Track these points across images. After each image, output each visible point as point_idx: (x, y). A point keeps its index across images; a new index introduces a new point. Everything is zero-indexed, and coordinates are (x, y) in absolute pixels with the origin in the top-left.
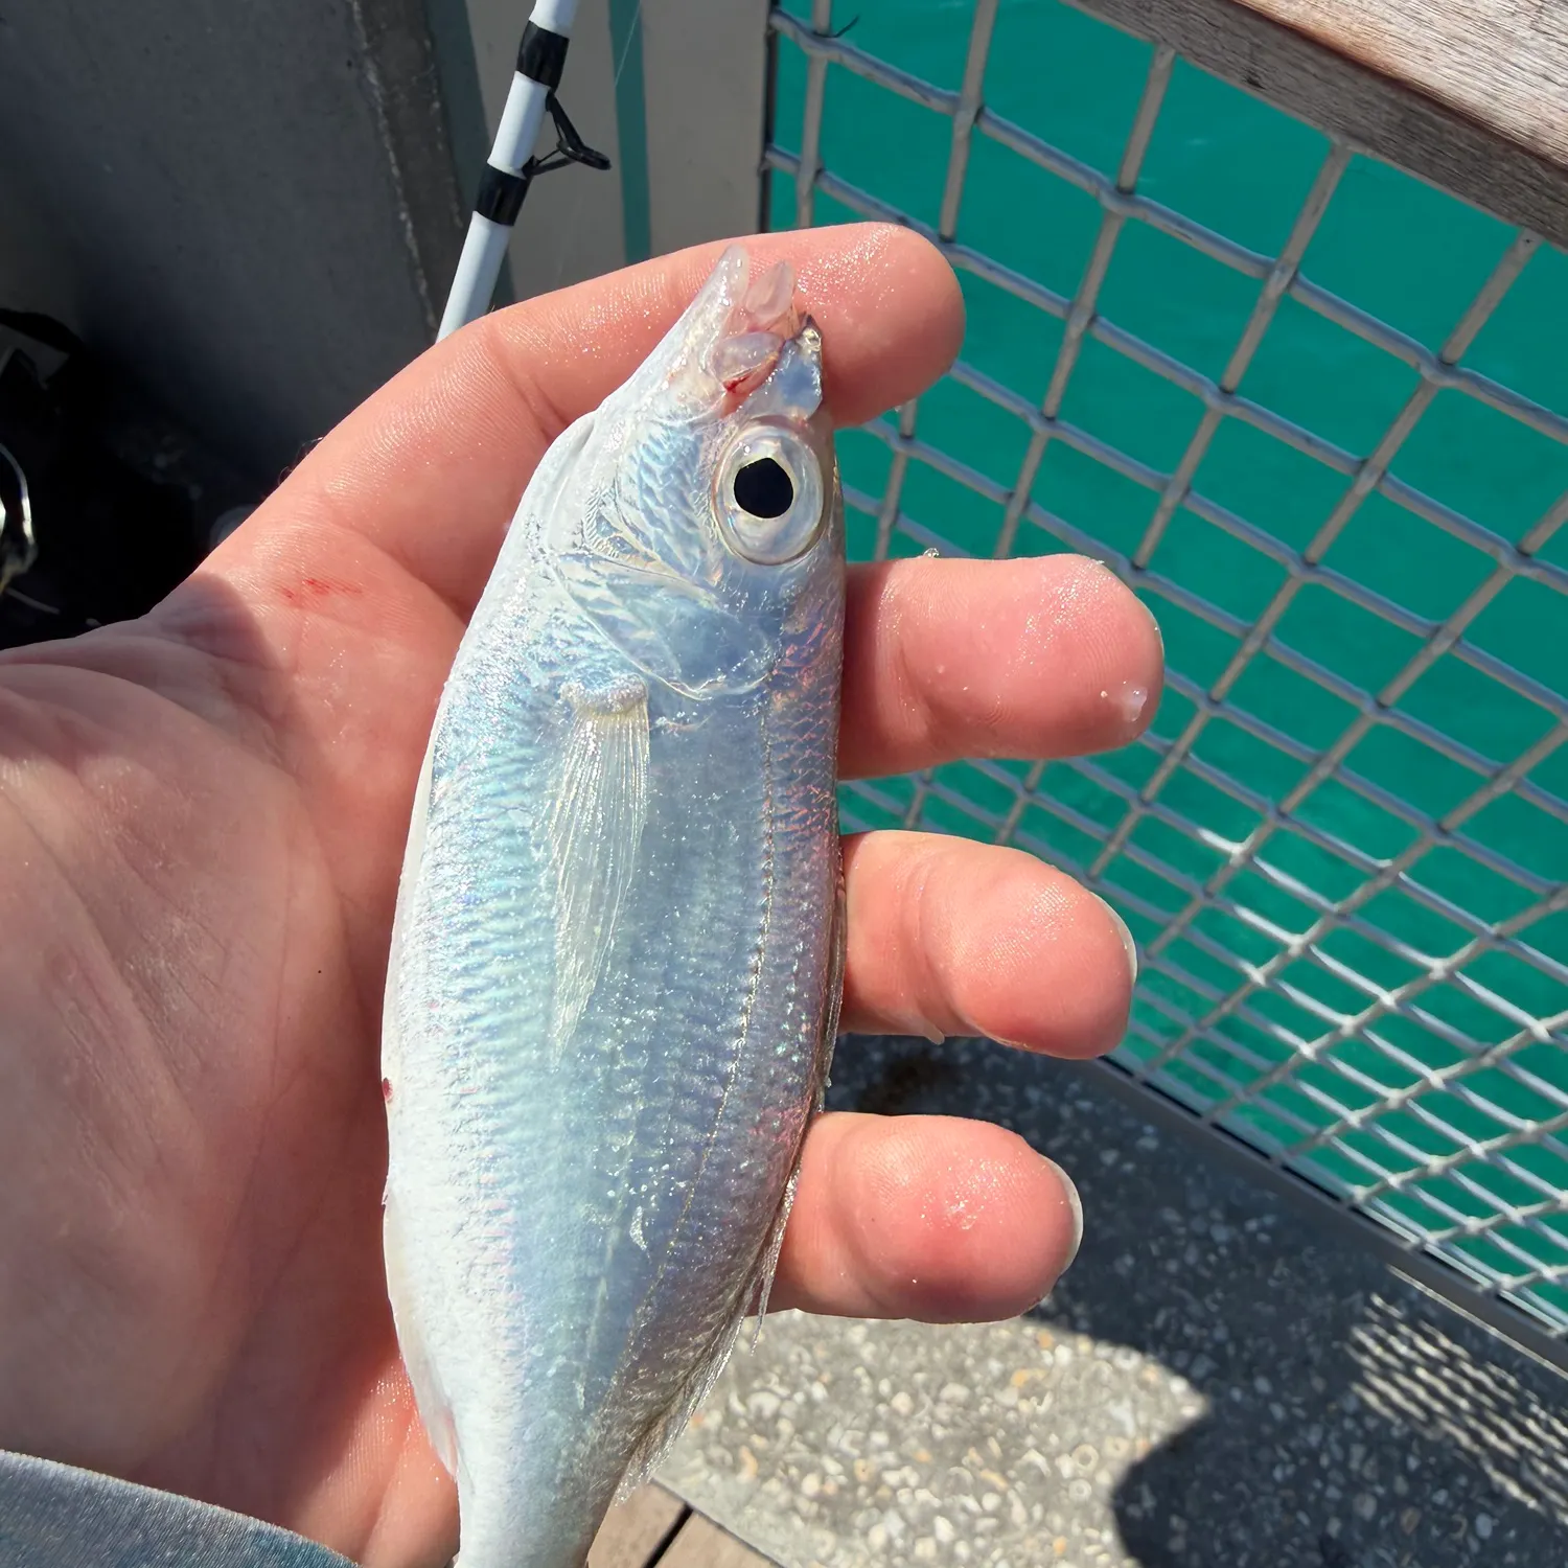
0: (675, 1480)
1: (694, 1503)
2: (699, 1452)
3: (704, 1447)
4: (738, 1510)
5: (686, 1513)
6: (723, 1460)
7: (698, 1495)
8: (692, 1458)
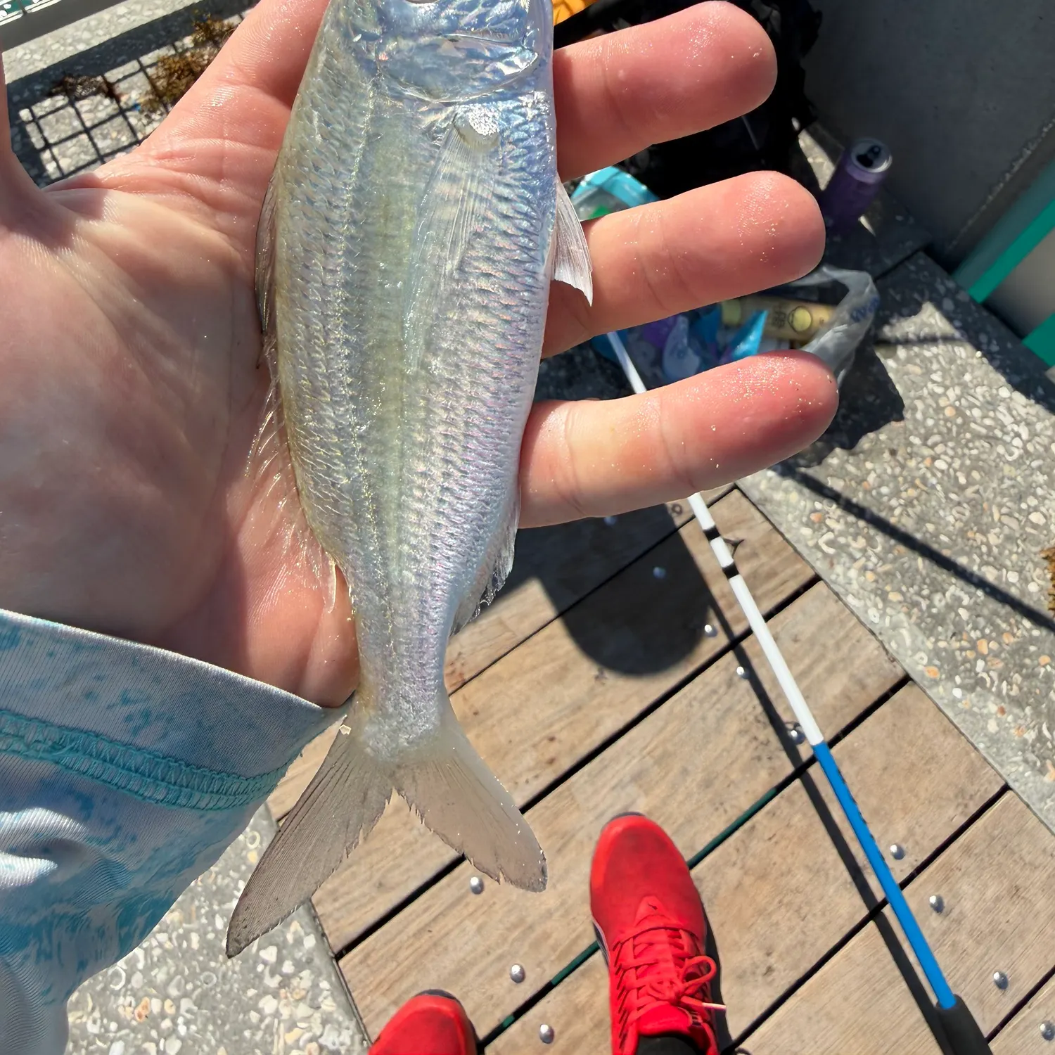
0: (1002, 766)
1: (1011, 784)
2: (1020, 753)
3: (1024, 751)
4: (1043, 799)
5: (1006, 788)
6: (1035, 763)
7: (1016, 780)
8: (1016, 755)
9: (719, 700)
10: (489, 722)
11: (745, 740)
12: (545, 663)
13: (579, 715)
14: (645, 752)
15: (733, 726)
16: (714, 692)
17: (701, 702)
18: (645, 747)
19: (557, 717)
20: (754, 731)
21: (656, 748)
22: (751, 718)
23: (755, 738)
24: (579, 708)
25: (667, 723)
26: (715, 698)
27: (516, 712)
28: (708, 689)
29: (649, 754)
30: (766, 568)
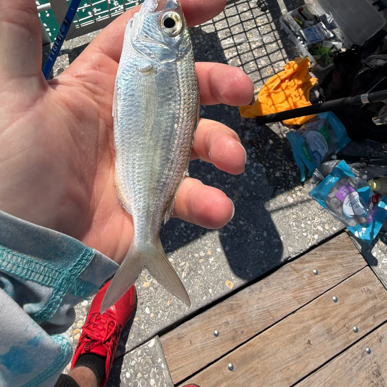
9: (358, 362)
10: (263, 357)
11: (367, 382)
12: (287, 334)
13: (300, 359)
14: (326, 381)
15: (363, 374)
16: (356, 358)
17: (351, 362)
18: (326, 379)
19: (290, 359)
20: (372, 379)
21: (331, 379)
22: (371, 372)
23: (373, 382)
24: (300, 356)
25: (336, 369)
26: (356, 360)
27: (274, 354)
28: (354, 356)
29: (328, 382)
30: (380, 304)
